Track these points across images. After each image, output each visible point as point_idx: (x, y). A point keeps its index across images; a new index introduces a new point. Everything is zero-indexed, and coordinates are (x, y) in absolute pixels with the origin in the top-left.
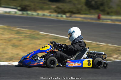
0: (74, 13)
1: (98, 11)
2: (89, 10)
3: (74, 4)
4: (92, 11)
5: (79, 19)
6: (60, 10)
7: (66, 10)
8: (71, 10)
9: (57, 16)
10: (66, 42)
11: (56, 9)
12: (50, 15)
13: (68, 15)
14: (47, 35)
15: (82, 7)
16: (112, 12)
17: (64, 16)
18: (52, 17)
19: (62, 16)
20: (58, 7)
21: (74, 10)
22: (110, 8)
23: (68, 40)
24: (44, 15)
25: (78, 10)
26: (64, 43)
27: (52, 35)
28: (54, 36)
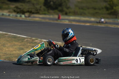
0: (33, 13)
1: (56, 11)
2: (48, 10)
3: (33, 4)
4: (51, 11)
5: (37, 19)
6: (19, 10)
7: (25, 10)
8: (30, 10)
9: (16, 16)
10: (25, 41)
11: (15, 9)
12: (9, 15)
13: (27, 14)
14: (6, 34)
15: (41, 7)
16: (70, 12)
17: (23, 16)
18: (11, 17)
19: (21, 16)
20: (17, 7)
21: (33, 11)
22: (68, 8)
23: (26, 39)
24: (3, 15)
25: (37, 10)
26: (22, 42)
27: (11, 35)
28: (13, 35)
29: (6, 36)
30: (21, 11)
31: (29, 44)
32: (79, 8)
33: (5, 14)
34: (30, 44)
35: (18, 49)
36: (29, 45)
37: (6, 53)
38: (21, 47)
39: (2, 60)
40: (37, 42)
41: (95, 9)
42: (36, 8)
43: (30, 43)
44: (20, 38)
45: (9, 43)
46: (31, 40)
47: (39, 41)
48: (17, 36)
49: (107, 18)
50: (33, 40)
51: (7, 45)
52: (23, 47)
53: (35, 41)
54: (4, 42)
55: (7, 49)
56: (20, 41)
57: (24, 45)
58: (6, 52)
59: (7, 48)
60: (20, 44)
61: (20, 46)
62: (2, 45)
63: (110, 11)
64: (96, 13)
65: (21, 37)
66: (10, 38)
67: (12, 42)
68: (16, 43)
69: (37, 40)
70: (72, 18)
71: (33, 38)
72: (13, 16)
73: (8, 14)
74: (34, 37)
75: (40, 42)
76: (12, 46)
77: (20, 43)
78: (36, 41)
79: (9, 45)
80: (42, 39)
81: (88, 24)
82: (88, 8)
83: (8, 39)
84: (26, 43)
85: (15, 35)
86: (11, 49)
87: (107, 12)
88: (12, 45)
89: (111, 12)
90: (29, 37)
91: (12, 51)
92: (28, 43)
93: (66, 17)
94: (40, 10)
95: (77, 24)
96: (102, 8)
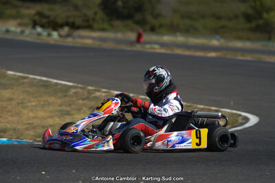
0: (78, 28)
1: (130, 22)
3: (76, 7)
4: (117, 23)
5: (89, 42)
6: (44, 21)
7: (60, 21)
8: (71, 20)
9: (39, 35)
10: (71, 93)
11: (37, 18)
12: (22, 32)
14: (24, 78)
15: (96, 13)
16: (161, 26)
17: (55, 34)
19: (49, 35)
20: (40, 14)
21: (78, 22)
22: (157, 16)
23: (73, 90)
24: (8, 31)
25: (88, 21)
26: (66, 96)
27: (35, 79)
28: (41, 80)
29: (24, 83)
30: (49, 23)
31: (81, 102)
32: (183, 17)
33: (13, 29)
34: (85, 102)
35: (58, 113)
36: (83, 105)
37: (33, 123)
38: (64, 108)
39: (28, 141)
40: (101, 95)
41: (219, 18)
42: (85, 15)
43: (84, 99)
44: (59, 87)
45: (34, 99)
46: (86, 92)
47: (104, 94)
48: (51, 82)
49: (249, 39)
50: (90, 92)
51: (29, 104)
52: (69, 109)
53: (94, 95)
54: (21, 97)
55: (31, 114)
56: (59, 94)
57: (70, 105)
58: (31, 122)
59: (32, 110)
60: (59, 101)
61: (61, 105)
62: (18, 103)
63: (254, 24)
64: (223, 27)
65: (61, 84)
66: (34, 88)
67: (40, 96)
68: (51, 99)
69: (99, 91)
70: (166, 38)
71: (90, 88)
72: (31, 33)
73: (19, 30)
74: (90, 86)
75: (106, 96)
76: (43, 106)
77: (60, 98)
78: (98, 94)
79: (34, 104)
80: (110, 88)
81: (213, 54)
82: (203, 17)
83: (30, 90)
84: (74, 99)
85: (44, 79)
86: (41, 114)
87: (248, 25)
88: (42, 103)
89: (257, 25)
90: (80, 85)
91: (44, 118)
92: (79, 100)
93: (154, 37)
94: (94, 20)
95: (188, 53)
96: (236, 17)
